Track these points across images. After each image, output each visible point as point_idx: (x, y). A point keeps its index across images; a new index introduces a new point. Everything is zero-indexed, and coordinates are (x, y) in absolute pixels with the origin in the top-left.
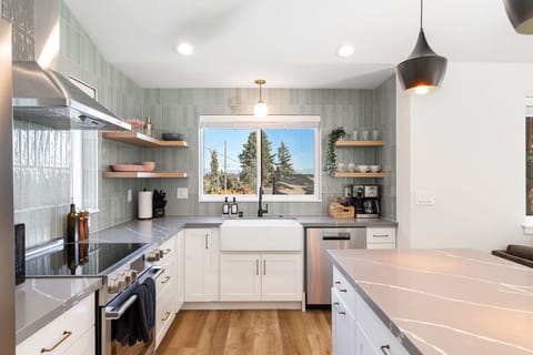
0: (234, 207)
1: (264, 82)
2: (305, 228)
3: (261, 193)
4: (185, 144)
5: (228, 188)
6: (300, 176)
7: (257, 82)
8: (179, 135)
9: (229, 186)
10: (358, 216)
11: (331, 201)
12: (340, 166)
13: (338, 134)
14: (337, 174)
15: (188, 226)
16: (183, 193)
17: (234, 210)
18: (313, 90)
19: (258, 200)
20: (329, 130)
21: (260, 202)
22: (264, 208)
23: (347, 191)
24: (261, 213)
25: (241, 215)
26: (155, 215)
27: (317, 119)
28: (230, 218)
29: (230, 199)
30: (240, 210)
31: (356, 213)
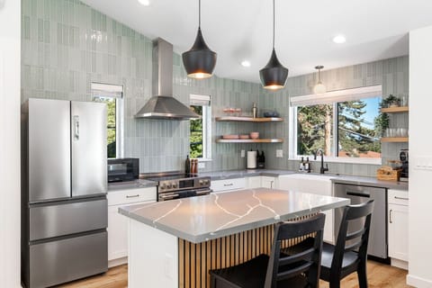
0: (307, 165)
1: (322, 67)
7: (317, 68)
16: (279, 153)
17: (307, 168)
18: (374, 63)
19: (320, 161)
21: (322, 162)
24: (323, 171)
25: (310, 171)
26: (257, 168)
28: (303, 173)
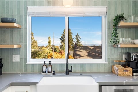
0: (50, 68)
2: (101, 86)
3: (68, 57)
4: (16, 25)
5: (55, 52)
6: (84, 46)
8: (13, 19)
9: (55, 51)
10: (135, 74)
11: (114, 63)
12: (121, 40)
13: (120, 18)
14: (119, 46)
15: (12, 85)
16: (16, 58)
17: (50, 70)
19: (66, 62)
20: (113, 16)
21: (67, 64)
22: (70, 68)
23: (124, 56)
24: (68, 72)
25: (54, 73)
27: (105, 10)
28: (47, 76)
29: (47, 62)
30: (54, 70)
31: (133, 72)
